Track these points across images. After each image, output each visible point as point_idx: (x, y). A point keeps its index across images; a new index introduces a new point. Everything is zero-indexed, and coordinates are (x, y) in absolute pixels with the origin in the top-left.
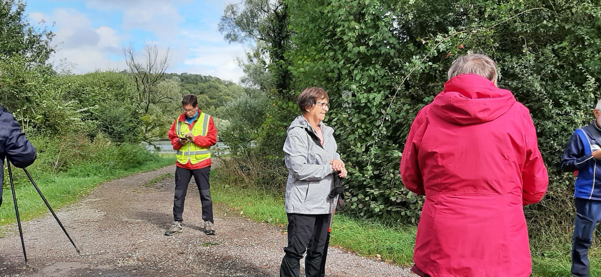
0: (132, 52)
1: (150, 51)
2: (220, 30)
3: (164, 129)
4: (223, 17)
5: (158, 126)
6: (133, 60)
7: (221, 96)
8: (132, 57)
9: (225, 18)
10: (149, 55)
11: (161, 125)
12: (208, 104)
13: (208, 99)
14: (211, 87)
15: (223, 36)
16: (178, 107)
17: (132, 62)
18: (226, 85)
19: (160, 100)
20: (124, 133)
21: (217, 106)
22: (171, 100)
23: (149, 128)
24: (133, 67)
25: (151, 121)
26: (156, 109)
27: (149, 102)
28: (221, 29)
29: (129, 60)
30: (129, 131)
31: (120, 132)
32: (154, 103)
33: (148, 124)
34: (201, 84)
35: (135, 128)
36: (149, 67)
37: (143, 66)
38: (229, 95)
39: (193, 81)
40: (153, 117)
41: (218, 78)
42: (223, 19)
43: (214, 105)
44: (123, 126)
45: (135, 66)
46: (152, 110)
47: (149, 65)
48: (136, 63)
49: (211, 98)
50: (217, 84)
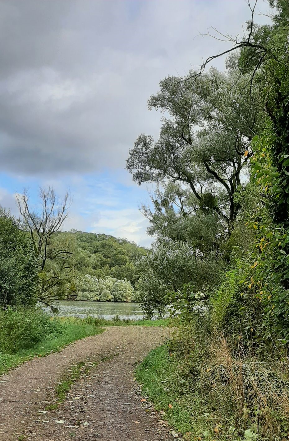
0: (26, 200)
1: (46, 199)
2: (128, 168)
3: (63, 288)
4: (132, 150)
5: (55, 284)
6: (27, 208)
7: (115, 255)
8: (27, 205)
9: (135, 152)
10: (46, 203)
11: (60, 284)
12: (103, 263)
13: (102, 257)
14: (105, 246)
15: (132, 175)
16: (77, 263)
17: (27, 211)
18: (120, 244)
19: (57, 255)
20: (15, 292)
21: (111, 265)
22: (70, 255)
23: (45, 287)
24: (27, 217)
25: (48, 279)
26: (53, 264)
27: (46, 257)
28: (130, 166)
29: (23, 209)
30: (21, 289)
31: (10, 290)
32: (51, 258)
33: (45, 282)
34: (95, 243)
35: (29, 286)
36: (45, 217)
37: (38, 216)
38: (123, 254)
39: (87, 239)
40: (51, 274)
41: (112, 237)
42: (132, 154)
43: (108, 264)
44: (14, 283)
45: (30, 216)
46: (49, 266)
47: (45, 213)
48: (31, 212)
49: (105, 257)
50: (112, 243)
